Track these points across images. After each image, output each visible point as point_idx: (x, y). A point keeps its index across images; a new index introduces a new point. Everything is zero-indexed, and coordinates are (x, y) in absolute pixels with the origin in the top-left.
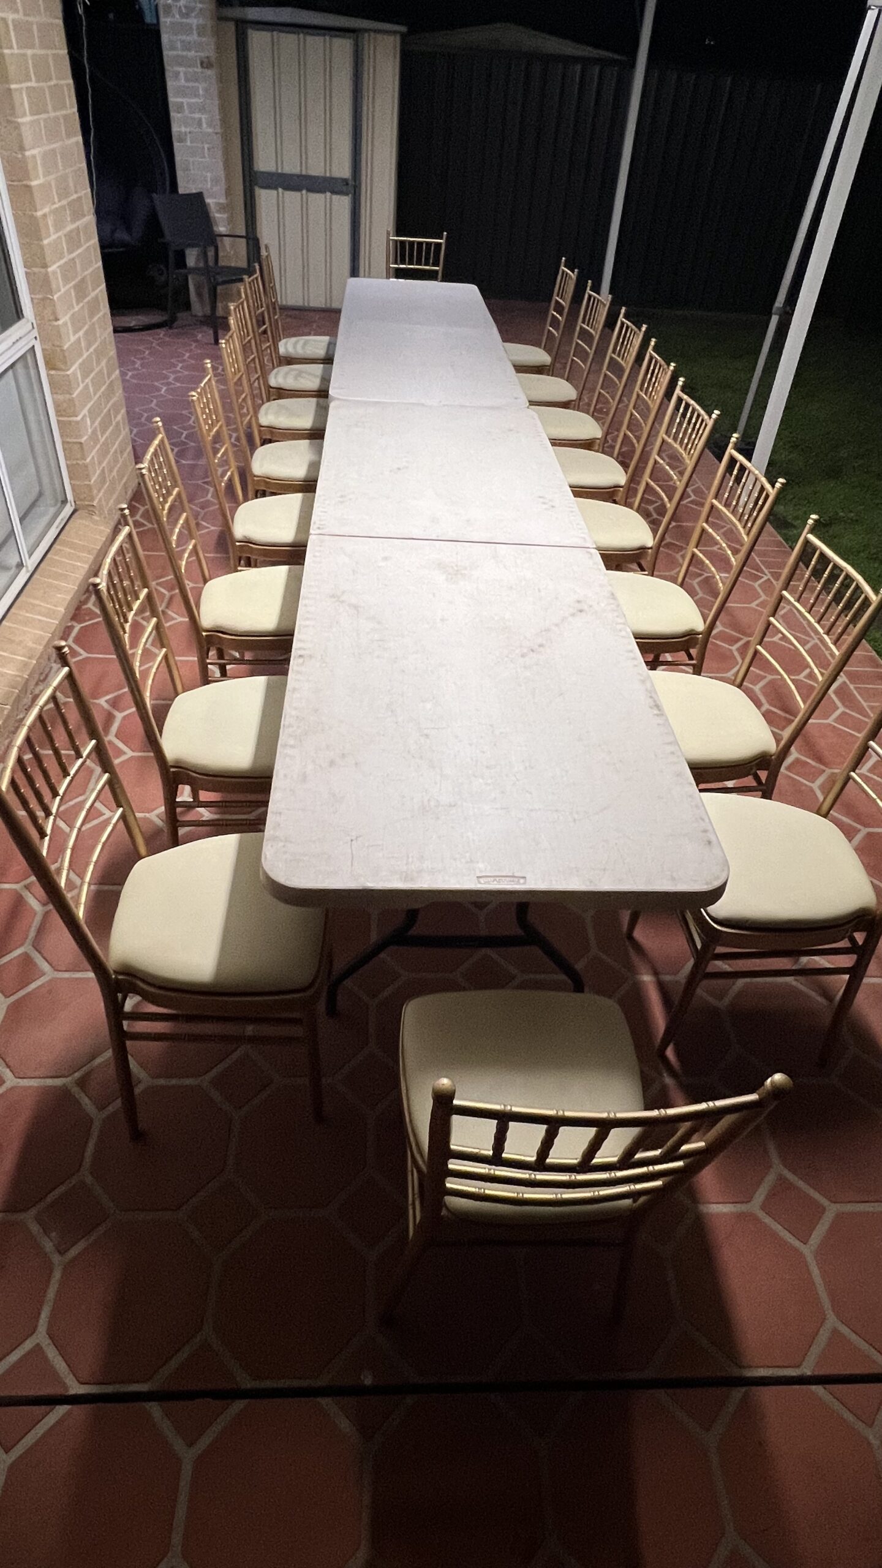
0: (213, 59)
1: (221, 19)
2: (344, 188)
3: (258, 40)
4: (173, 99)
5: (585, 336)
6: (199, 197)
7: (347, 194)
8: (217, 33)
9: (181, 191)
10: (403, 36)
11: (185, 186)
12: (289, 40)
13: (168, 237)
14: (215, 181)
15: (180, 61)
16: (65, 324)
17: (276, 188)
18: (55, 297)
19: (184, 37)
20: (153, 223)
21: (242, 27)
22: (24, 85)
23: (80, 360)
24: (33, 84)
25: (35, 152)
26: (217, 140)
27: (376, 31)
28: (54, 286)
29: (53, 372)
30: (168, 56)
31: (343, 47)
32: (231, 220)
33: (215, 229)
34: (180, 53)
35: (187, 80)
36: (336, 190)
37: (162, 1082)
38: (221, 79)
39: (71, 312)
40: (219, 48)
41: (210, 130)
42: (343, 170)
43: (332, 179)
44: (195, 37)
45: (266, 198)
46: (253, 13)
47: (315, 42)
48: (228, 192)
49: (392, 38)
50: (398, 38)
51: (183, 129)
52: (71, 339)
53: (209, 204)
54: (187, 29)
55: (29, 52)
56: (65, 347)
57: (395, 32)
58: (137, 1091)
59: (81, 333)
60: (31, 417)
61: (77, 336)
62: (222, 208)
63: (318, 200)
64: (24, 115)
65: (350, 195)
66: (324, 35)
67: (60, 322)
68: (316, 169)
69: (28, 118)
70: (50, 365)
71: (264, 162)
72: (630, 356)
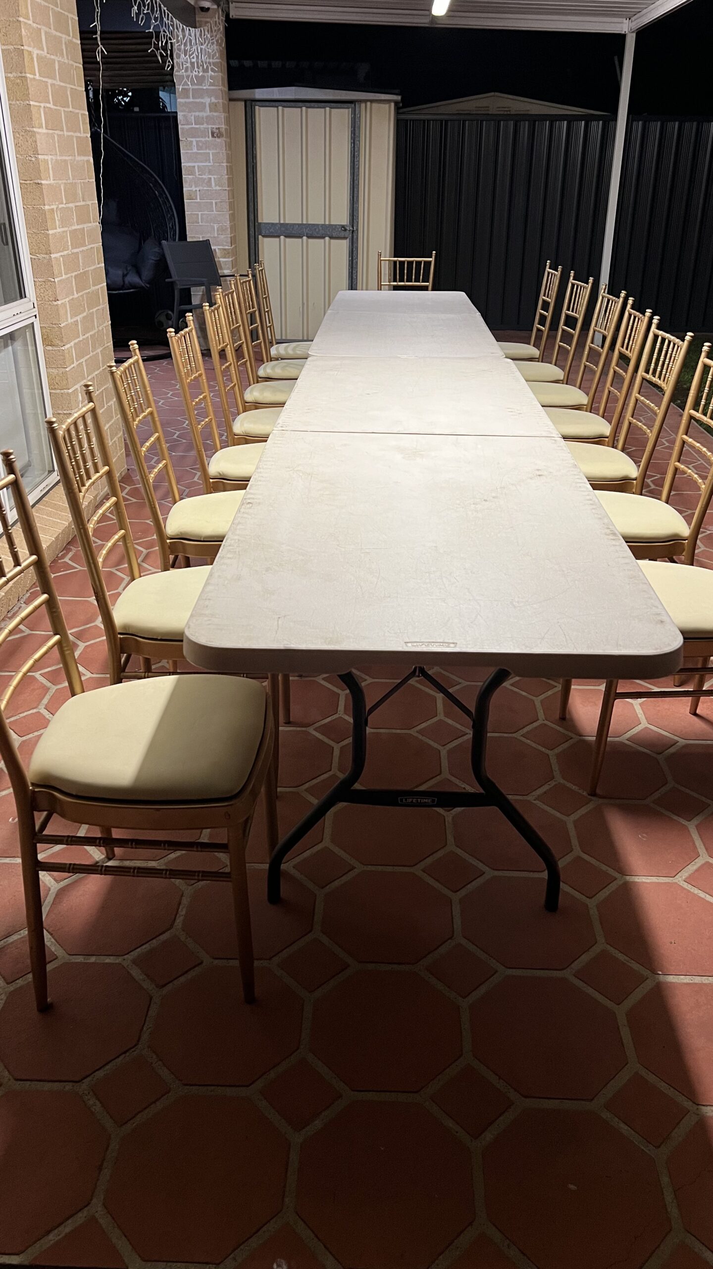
0: (223, 130)
1: (231, 100)
2: (343, 234)
3: (263, 114)
4: (184, 164)
5: (571, 322)
6: (206, 244)
7: (345, 238)
8: (227, 110)
9: (189, 240)
10: (396, 103)
11: (193, 235)
12: (292, 113)
13: (175, 277)
14: (222, 230)
15: (194, 133)
16: (64, 305)
17: (278, 236)
18: (56, 280)
19: (197, 114)
20: (162, 266)
21: (250, 105)
22: (42, 105)
23: (76, 341)
24: (51, 106)
25: (49, 158)
26: (225, 196)
27: (372, 101)
28: (56, 272)
29: (50, 348)
30: (182, 129)
31: (342, 115)
32: (234, 264)
33: (219, 271)
34: (194, 126)
35: (199, 148)
36: (334, 235)
37: (80, 959)
38: (229, 146)
39: (71, 297)
40: (228, 121)
41: (218, 188)
42: (341, 218)
43: (330, 225)
44: (207, 113)
45: (268, 246)
46: (260, 93)
47: (316, 114)
48: (233, 241)
49: (387, 106)
50: (393, 104)
51: (194, 189)
52: (68, 320)
53: (215, 250)
54: (201, 107)
55: (50, 81)
56: (62, 325)
57: (389, 101)
58: (49, 967)
59: (79, 318)
60: (26, 391)
61: (75, 319)
62: (226, 253)
63: (316, 244)
64: (41, 127)
65: (348, 239)
66: (324, 108)
67: (59, 302)
68: (316, 218)
69: (44, 131)
70: (47, 341)
71: (268, 214)
72: (611, 324)
